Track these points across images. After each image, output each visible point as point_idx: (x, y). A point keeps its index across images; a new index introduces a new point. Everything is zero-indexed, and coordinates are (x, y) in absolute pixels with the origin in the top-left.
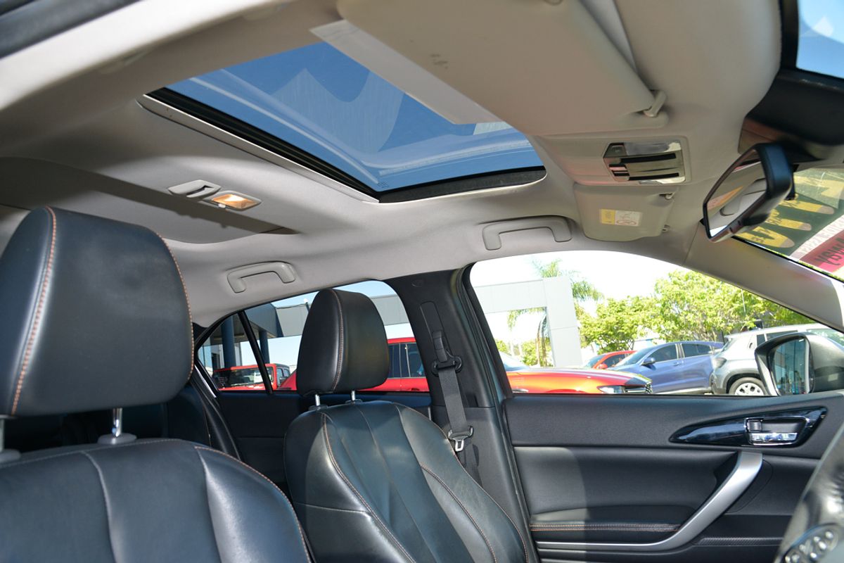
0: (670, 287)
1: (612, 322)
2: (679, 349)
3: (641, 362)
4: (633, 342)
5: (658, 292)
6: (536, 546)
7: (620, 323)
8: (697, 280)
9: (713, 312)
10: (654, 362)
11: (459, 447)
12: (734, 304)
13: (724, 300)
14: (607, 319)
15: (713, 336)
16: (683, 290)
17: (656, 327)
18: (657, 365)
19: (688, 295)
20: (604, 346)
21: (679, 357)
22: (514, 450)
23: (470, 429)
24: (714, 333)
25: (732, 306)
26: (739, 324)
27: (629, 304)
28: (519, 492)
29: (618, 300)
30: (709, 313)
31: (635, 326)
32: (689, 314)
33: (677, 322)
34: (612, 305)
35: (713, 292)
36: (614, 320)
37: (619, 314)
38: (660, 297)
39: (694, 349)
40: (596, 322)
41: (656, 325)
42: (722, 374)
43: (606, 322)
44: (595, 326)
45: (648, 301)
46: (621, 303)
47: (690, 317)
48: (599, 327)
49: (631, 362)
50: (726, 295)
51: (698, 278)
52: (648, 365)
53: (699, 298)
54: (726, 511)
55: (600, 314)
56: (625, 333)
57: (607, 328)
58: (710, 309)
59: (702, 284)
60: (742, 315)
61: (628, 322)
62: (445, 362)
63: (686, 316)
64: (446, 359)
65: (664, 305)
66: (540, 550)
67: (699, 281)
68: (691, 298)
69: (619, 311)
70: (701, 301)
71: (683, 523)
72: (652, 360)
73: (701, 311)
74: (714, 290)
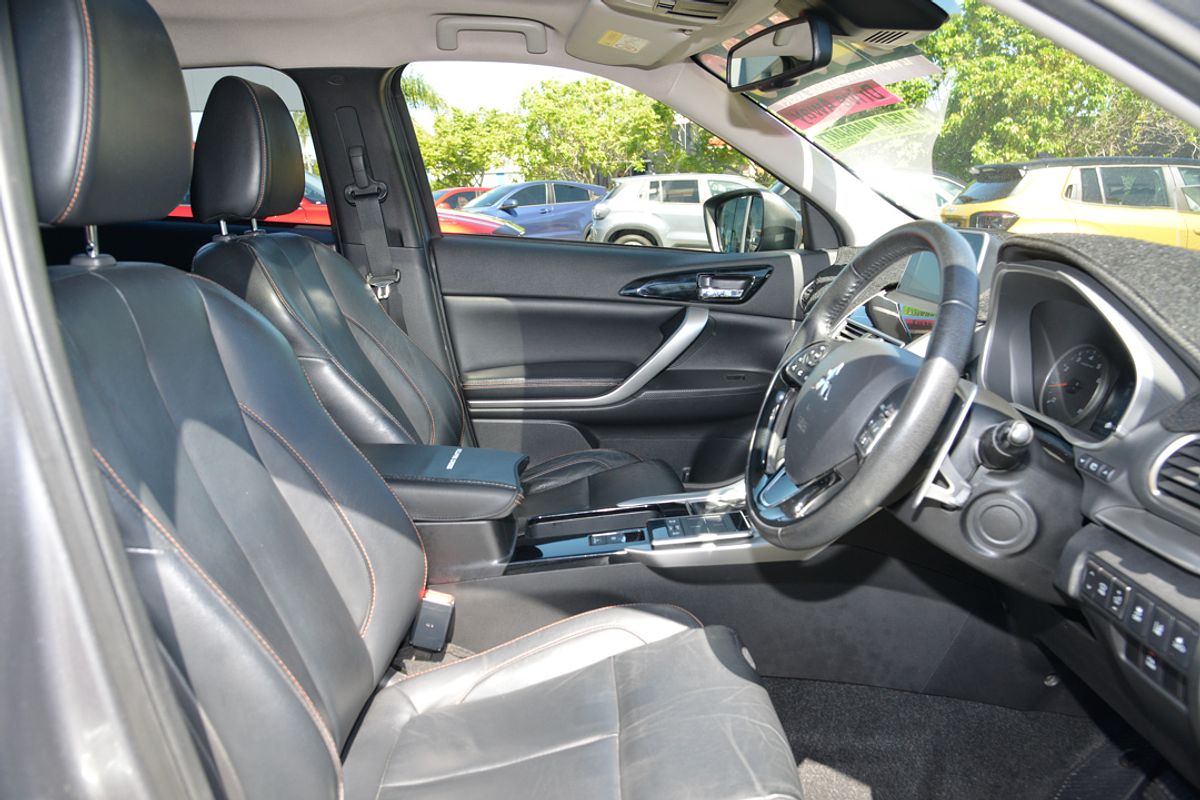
0: (542, 102)
1: (456, 143)
2: (549, 191)
3: (499, 204)
4: (482, 176)
5: (524, 107)
6: (467, 406)
7: (467, 147)
8: (578, 96)
9: (594, 144)
10: (515, 207)
11: (384, 293)
12: (621, 138)
13: (610, 128)
14: (449, 138)
15: (589, 177)
16: (558, 109)
17: (516, 157)
18: (520, 210)
19: (565, 115)
20: (441, 178)
21: (549, 202)
22: (443, 300)
23: (396, 274)
24: (591, 172)
25: (618, 140)
26: (625, 164)
27: (481, 120)
28: (448, 347)
29: (466, 113)
30: (590, 145)
31: (487, 153)
32: (563, 144)
33: (546, 155)
34: (458, 118)
35: (596, 116)
36: (460, 141)
37: (467, 132)
38: (526, 113)
39: (566, 193)
40: (432, 142)
41: (517, 155)
42: (602, 228)
43: (449, 142)
44: (431, 147)
45: (509, 118)
46: (470, 117)
47: (564, 148)
48: (436, 150)
49: (484, 204)
50: (613, 124)
51: (579, 93)
52: (508, 210)
53: (578, 123)
54: (668, 367)
55: (439, 130)
56: (474, 161)
57: (447, 152)
58: (591, 139)
59: (584, 103)
60: (630, 153)
61: (478, 146)
62: (366, 187)
63: (558, 145)
64: (366, 184)
65: (530, 127)
66: (472, 410)
67: (580, 99)
68: (568, 122)
69: (466, 129)
70: (580, 127)
71: (626, 377)
72: (514, 202)
73: (579, 141)
74: (598, 113)
